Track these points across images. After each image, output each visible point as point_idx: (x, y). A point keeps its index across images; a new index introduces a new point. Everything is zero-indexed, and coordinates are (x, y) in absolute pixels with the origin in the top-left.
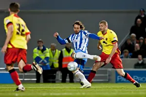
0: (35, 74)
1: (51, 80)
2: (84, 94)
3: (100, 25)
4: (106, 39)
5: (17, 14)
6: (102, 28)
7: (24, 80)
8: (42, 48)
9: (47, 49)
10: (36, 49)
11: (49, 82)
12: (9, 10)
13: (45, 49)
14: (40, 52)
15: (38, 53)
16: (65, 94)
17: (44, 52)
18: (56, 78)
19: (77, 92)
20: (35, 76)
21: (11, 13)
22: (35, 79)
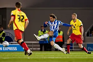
0: (39, 46)
1: (49, 49)
2: (68, 57)
3: (72, 15)
4: (75, 25)
5: (20, 9)
6: (73, 17)
7: (33, 49)
8: (44, 30)
9: (46, 31)
10: (40, 31)
11: (47, 50)
12: (15, 7)
13: (45, 31)
14: (42, 33)
15: (41, 33)
16: (57, 57)
17: (45, 33)
18: (52, 48)
19: (64, 56)
20: (40, 47)
21: (16, 8)
22: (40, 49)
